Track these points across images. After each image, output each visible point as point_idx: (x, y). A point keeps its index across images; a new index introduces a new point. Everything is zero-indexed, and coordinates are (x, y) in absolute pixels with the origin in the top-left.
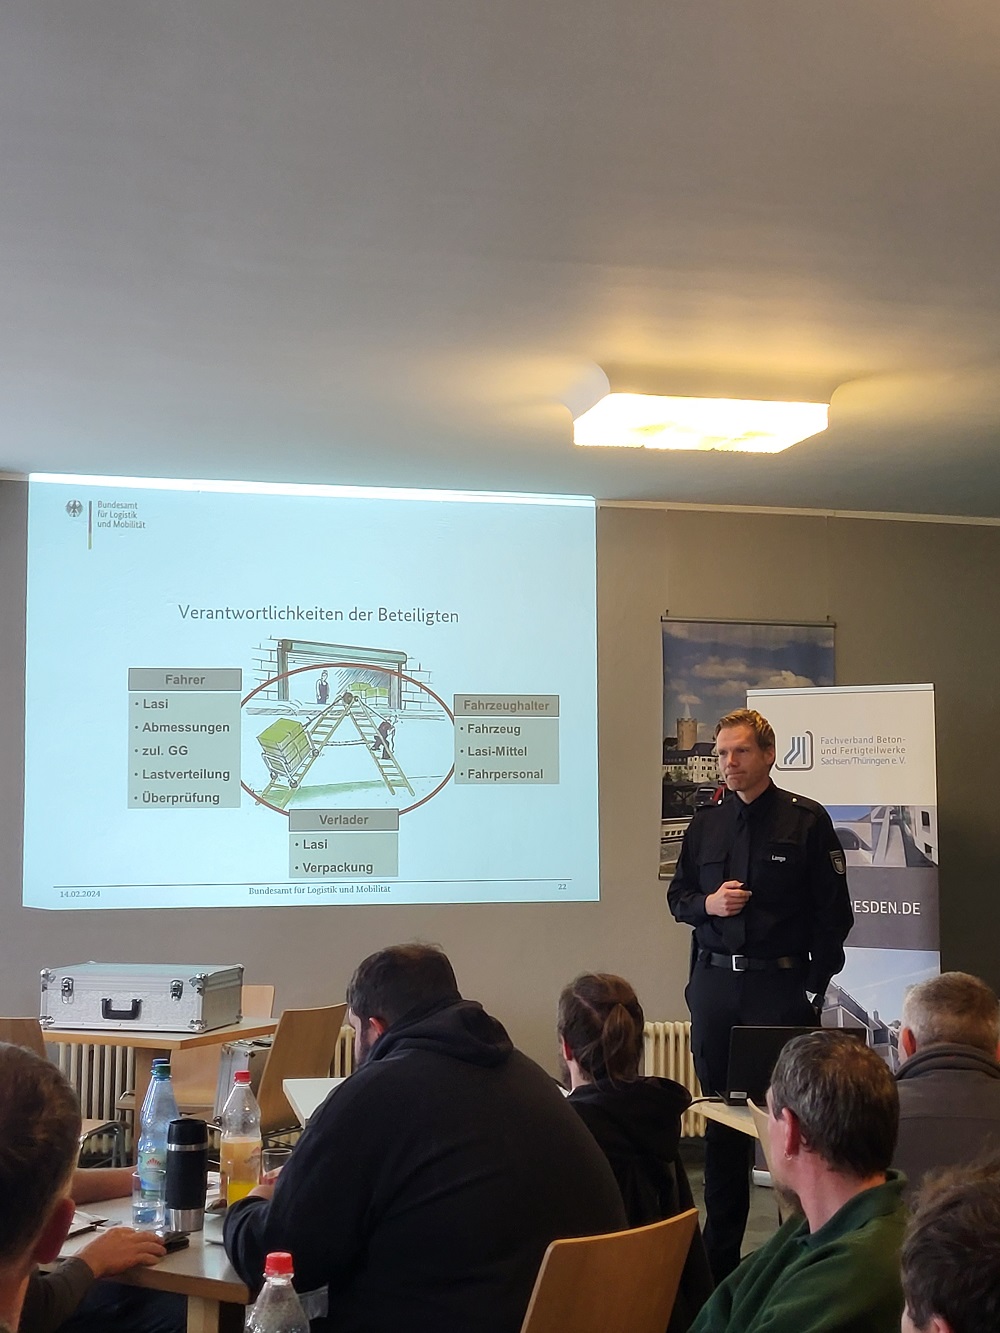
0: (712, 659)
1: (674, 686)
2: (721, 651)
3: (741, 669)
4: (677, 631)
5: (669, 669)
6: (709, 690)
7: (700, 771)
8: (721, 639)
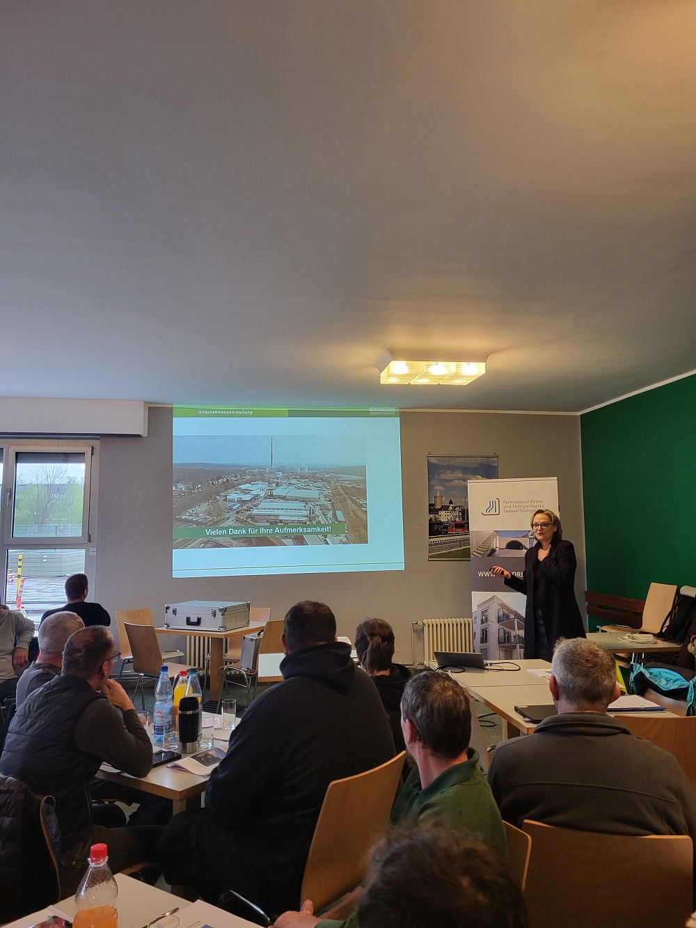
0: (448, 472)
1: (433, 482)
2: (451, 468)
3: (460, 475)
4: (433, 460)
5: (430, 476)
6: (447, 484)
7: (444, 517)
8: (451, 464)
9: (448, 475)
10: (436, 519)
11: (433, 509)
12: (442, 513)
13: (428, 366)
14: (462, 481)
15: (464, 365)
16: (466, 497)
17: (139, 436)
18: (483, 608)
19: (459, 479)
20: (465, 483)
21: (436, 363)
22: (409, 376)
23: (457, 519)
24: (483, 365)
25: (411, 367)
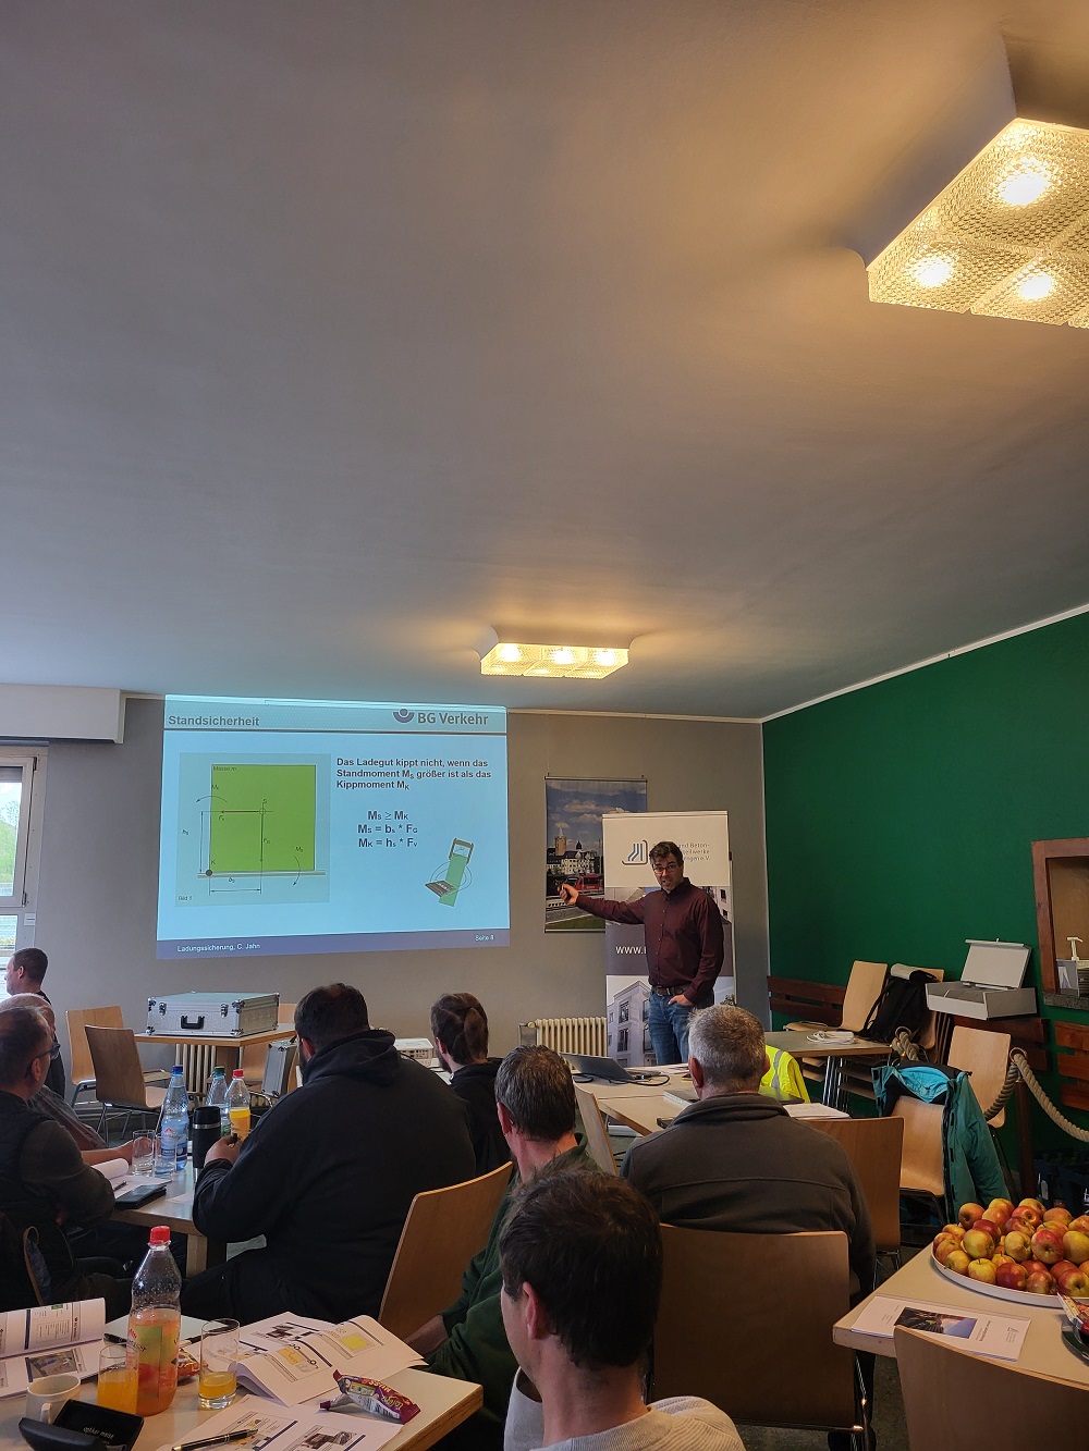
0: (575, 801)
1: (553, 817)
2: (581, 797)
3: (593, 807)
4: (554, 785)
5: (550, 808)
6: (573, 820)
7: (568, 867)
8: (580, 790)
9: (575, 807)
10: (557, 871)
11: (552, 857)
12: (566, 862)
13: (549, 652)
14: (595, 816)
15: (599, 650)
16: (601, 839)
17: (112, 742)
18: (621, 1000)
19: (592, 813)
20: (599, 819)
21: (559, 647)
22: (522, 664)
23: (588, 871)
24: (625, 652)
25: (524, 653)
